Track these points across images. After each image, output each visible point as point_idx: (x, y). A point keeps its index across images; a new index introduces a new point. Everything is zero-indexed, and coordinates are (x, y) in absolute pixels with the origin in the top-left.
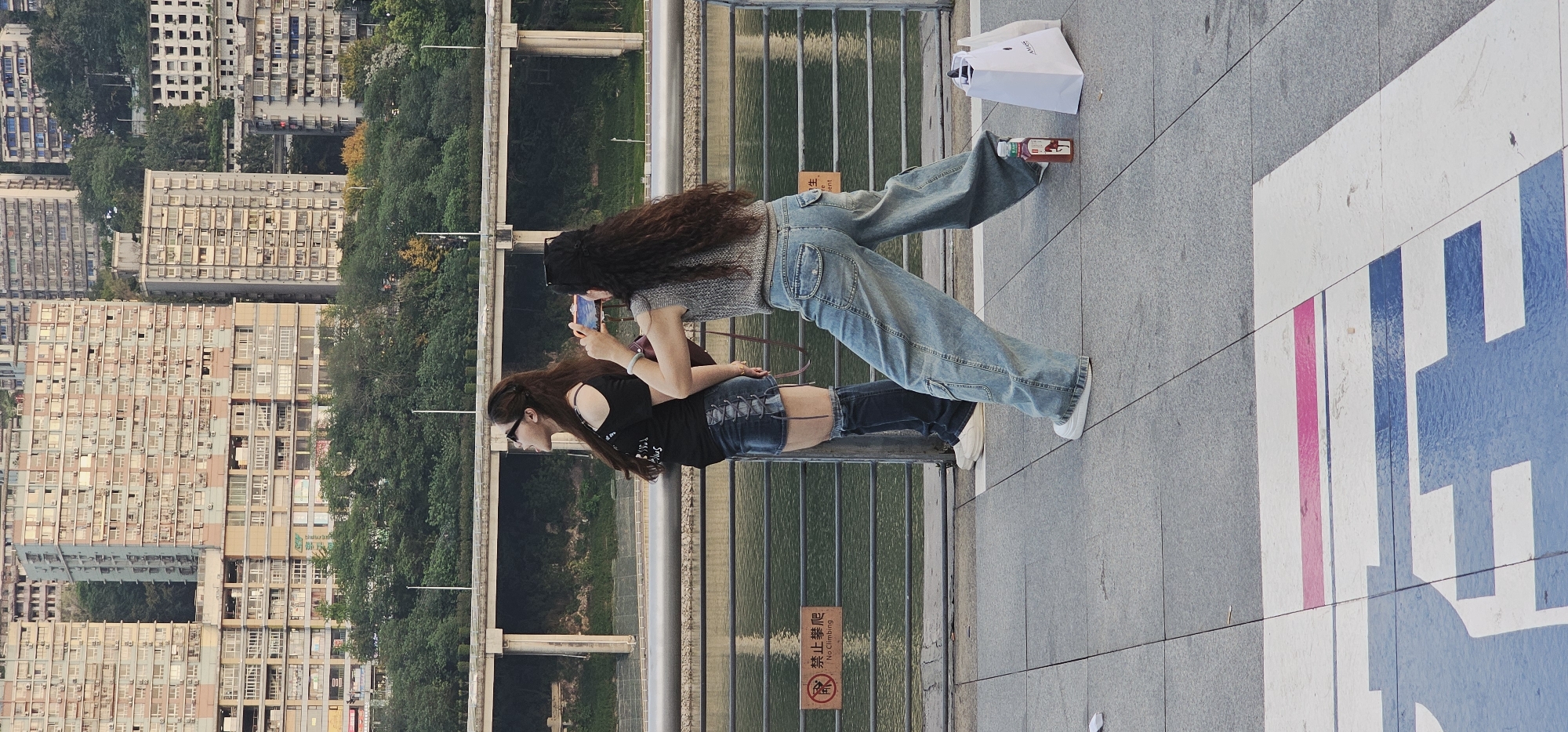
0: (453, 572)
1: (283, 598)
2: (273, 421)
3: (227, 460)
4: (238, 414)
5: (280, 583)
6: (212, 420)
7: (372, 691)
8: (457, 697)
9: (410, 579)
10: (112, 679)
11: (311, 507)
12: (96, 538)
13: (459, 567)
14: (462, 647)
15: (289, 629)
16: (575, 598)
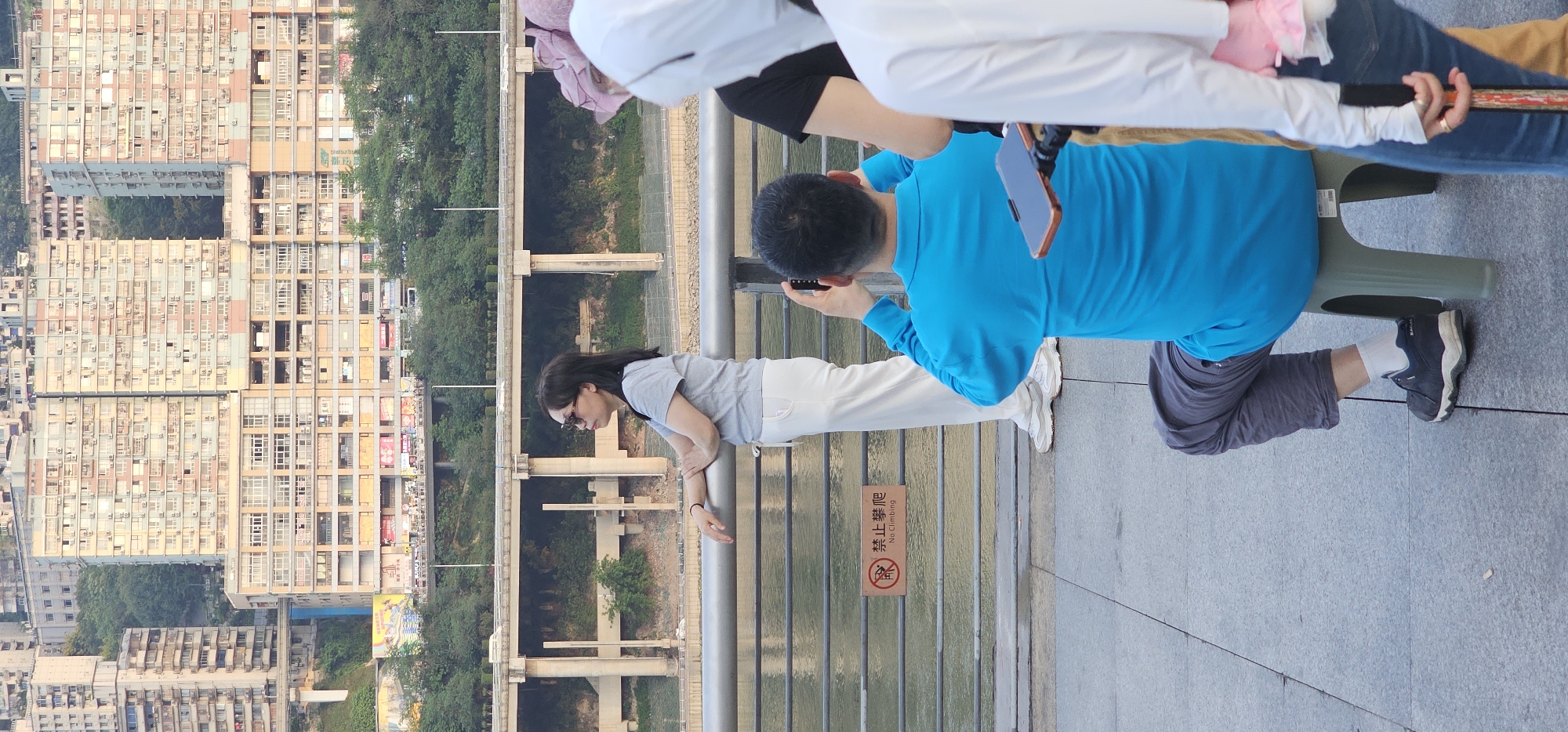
0: (480, 190)
1: (311, 213)
2: (295, 35)
3: (249, 74)
4: (259, 28)
5: (308, 197)
6: (233, 34)
7: (401, 308)
8: (485, 316)
9: (437, 197)
10: (143, 296)
11: (336, 122)
12: (121, 156)
13: (485, 186)
14: (489, 268)
15: (318, 244)
16: (602, 214)
